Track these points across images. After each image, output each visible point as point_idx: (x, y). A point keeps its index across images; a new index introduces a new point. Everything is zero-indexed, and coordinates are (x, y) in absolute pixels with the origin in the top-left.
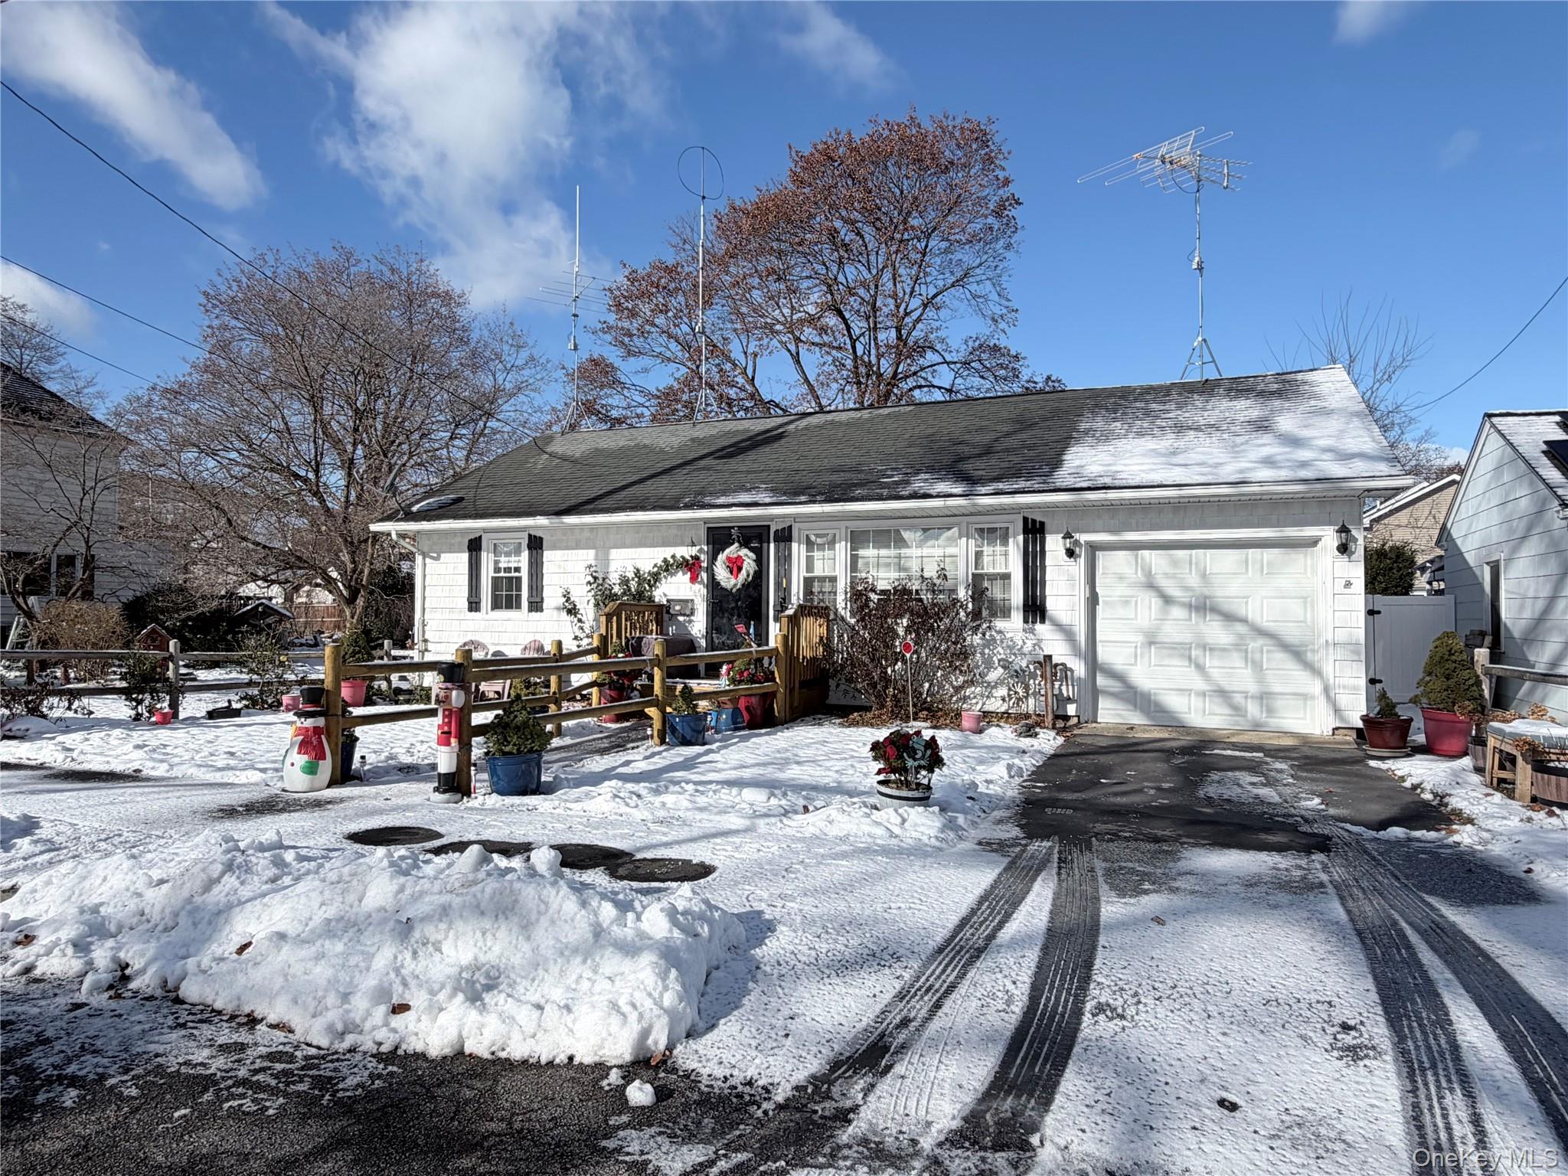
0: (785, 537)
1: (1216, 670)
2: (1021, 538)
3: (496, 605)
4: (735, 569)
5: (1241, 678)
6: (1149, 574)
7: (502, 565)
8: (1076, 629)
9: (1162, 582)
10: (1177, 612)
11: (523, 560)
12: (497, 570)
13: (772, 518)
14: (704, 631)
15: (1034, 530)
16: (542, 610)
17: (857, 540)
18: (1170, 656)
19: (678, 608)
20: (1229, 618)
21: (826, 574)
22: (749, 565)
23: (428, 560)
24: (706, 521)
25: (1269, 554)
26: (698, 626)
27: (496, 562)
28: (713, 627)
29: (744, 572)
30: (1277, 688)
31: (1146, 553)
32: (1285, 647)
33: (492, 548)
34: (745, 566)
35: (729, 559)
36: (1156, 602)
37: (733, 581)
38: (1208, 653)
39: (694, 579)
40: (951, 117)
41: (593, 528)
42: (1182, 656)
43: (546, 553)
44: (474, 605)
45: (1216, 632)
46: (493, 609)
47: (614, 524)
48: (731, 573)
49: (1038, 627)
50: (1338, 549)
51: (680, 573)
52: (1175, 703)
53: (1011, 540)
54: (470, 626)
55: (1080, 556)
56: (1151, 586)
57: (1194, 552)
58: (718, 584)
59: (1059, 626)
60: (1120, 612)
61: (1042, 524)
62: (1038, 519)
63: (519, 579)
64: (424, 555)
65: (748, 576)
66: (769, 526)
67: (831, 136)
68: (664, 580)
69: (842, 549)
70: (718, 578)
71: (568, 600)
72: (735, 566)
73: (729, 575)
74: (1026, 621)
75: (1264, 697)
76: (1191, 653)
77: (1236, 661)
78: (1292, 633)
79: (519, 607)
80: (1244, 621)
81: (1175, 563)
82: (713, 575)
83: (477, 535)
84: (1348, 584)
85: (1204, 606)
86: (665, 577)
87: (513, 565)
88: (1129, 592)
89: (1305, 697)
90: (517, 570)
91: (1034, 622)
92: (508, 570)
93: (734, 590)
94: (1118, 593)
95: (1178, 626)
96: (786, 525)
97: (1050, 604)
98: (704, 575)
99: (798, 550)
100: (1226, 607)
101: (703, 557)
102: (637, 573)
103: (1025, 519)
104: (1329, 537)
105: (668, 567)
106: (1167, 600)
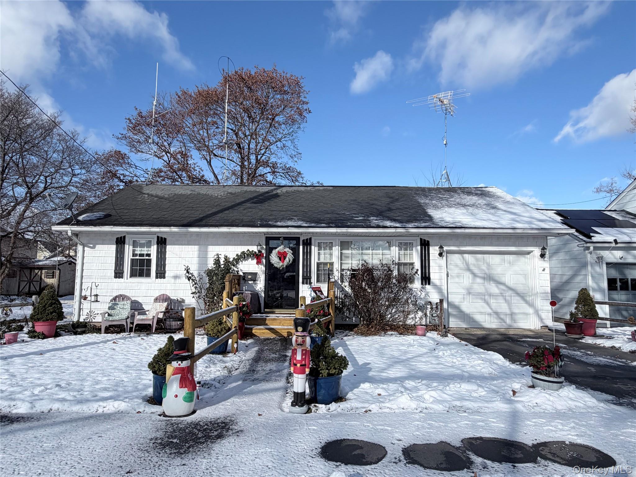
0: (308, 243)
1: (494, 304)
2: (419, 248)
3: (133, 274)
4: (282, 259)
5: (503, 308)
6: (467, 264)
7: (138, 252)
8: (443, 287)
9: (472, 268)
10: (479, 280)
11: (153, 250)
12: (134, 255)
13: (301, 234)
14: (263, 288)
15: (425, 244)
16: (164, 277)
17: (344, 245)
18: (477, 298)
19: (250, 277)
20: (498, 283)
21: (328, 261)
22: (290, 257)
23: (86, 248)
24: (265, 233)
25: (511, 257)
26: (260, 286)
27: (134, 251)
28: (268, 286)
29: (287, 259)
30: (516, 311)
31: (466, 256)
32: (518, 294)
33: (131, 243)
34: (288, 256)
35: (279, 252)
36: (471, 276)
37: (281, 264)
38: (491, 297)
39: (259, 262)
40: (285, 73)
41: (198, 234)
42: (481, 299)
43: (168, 247)
44: (119, 274)
45: (494, 289)
46: (131, 277)
47: (211, 233)
48: (280, 259)
49: (427, 286)
50: (540, 256)
51: (250, 259)
52: (479, 318)
53: (414, 249)
54: (116, 286)
55: (444, 256)
56: (469, 269)
57: (485, 255)
58: (273, 265)
59: (435, 286)
60: (457, 280)
61: (428, 242)
62: (427, 239)
63: (149, 261)
64: (84, 246)
65: (289, 261)
66: (299, 238)
67: (240, 70)
68: (241, 263)
69: (336, 250)
70: (273, 262)
71: (188, 272)
72: (282, 256)
73: (279, 261)
74: (422, 284)
75: (512, 314)
76: (485, 297)
77: (501, 300)
78: (520, 288)
79: (148, 275)
80: (504, 284)
81: (477, 260)
82: (269, 261)
83: (123, 235)
84: (544, 270)
85: (489, 278)
86: (242, 261)
87: (145, 253)
88: (461, 272)
89: (527, 314)
90: (149, 255)
91: (426, 284)
92: (141, 255)
93: (281, 268)
94: (456, 272)
95: (479, 286)
96: (309, 237)
97: (432, 276)
98: (264, 261)
99: (314, 249)
100: (497, 278)
101: (263, 251)
102: (226, 258)
103: (421, 239)
104: (537, 251)
105: (244, 256)
106: (475, 275)
